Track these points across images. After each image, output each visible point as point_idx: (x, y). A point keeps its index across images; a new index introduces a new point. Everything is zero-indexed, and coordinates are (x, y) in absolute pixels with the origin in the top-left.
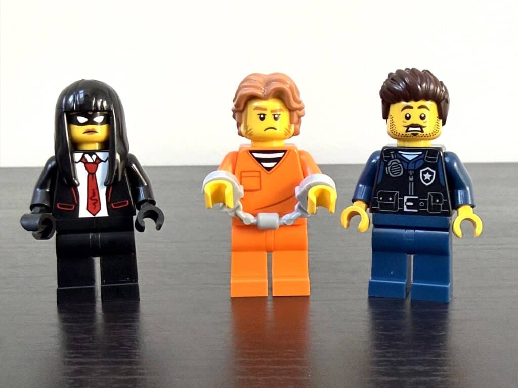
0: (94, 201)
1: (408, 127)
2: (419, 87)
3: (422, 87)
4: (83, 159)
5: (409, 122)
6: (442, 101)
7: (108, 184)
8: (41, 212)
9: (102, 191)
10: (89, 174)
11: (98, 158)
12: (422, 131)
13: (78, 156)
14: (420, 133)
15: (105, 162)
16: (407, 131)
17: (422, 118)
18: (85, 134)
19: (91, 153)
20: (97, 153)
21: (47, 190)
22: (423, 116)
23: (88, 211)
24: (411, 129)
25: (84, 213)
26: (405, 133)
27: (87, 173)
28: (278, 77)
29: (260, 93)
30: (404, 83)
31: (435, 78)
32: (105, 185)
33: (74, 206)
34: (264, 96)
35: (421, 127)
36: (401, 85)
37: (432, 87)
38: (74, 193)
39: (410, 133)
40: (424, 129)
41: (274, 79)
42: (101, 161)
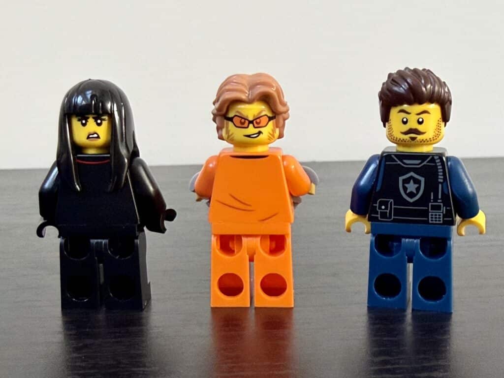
2: (424, 89)
3: (427, 89)
6: (446, 103)
28: (263, 80)
29: (243, 97)
30: (406, 84)
31: (438, 79)
34: (249, 99)
36: (403, 86)
37: (436, 88)
41: (258, 81)
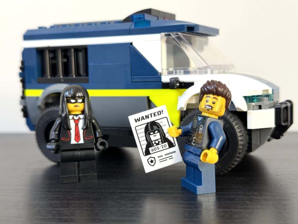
0: (78, 136)
1: (206, 106)
4: (73, 118)
5: (207, 104)
7: (84, 128)
8: (55, 142)
9: (81, 132)
10: (76, 124)
11: (79, 118)
12: (212, 109)
13: (71, 117)
14: (210, 110)
15: (82, 119)
16: (205, 108)
17: (214, 103)
18: (75, 107)
19: (76, 115)
20: (79, 116)
21: (57, 133)
22: (214, 102)
23: (76, 141)
24: (207, 107)
25: (73, 142)
26: (204, 108)
27: (75, 124)
32: (82, 129)
33: (69, 139)
35: (212, 107)
38: (69, 133)
39: (206, 109)
40: (213, 108)
42: (81, 119)
